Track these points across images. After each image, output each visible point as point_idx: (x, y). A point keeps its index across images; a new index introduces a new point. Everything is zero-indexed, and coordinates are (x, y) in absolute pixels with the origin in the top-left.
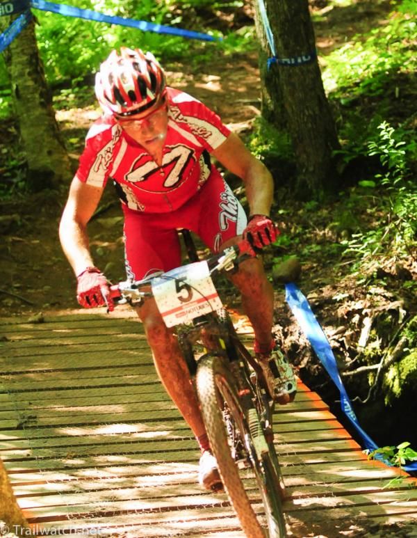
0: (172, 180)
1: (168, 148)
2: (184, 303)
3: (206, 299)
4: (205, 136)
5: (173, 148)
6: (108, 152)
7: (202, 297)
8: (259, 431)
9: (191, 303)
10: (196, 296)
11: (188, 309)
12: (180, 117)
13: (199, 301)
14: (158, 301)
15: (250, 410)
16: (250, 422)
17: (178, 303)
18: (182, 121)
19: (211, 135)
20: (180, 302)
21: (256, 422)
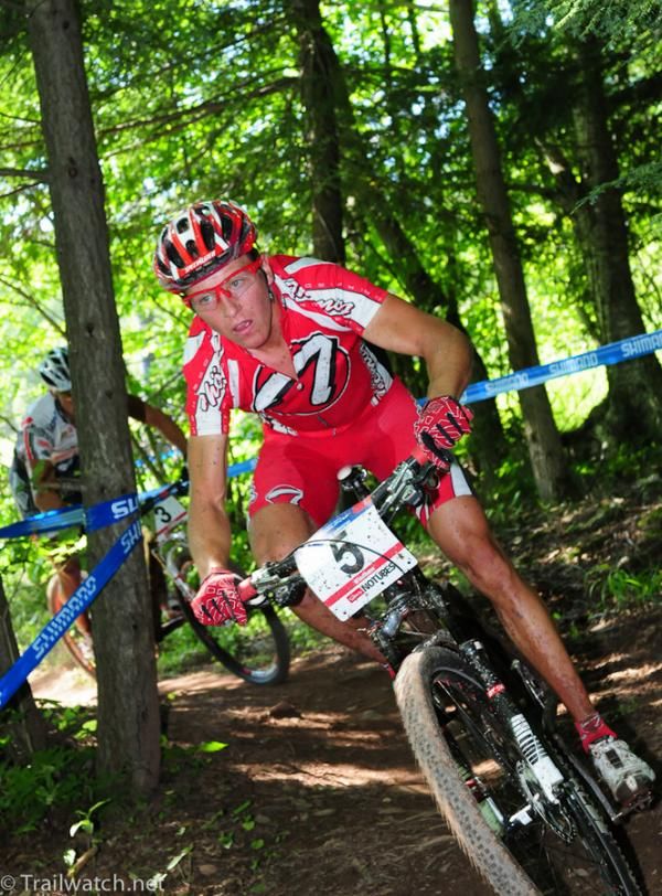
0: (321, 393)
1: (296, 343)
2: (353, 575)
3: (385, 558)
4: (346, 311)
5: (303, 343)
6: (214, 374)
7: (378, 557)
8: (537, 751)
9: (366, 570)
10: (369, 558)
11: (363, 583)
12: (300, 294)
13: (377, 564)
14: (312, 583)
15: (513, 719)
16: (518, 739)
17: (344, 579)
18: (305, 299)
19: (354, 307)
20: (345, 574)
21: (529, 736)
